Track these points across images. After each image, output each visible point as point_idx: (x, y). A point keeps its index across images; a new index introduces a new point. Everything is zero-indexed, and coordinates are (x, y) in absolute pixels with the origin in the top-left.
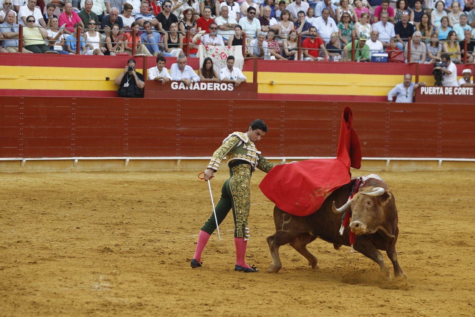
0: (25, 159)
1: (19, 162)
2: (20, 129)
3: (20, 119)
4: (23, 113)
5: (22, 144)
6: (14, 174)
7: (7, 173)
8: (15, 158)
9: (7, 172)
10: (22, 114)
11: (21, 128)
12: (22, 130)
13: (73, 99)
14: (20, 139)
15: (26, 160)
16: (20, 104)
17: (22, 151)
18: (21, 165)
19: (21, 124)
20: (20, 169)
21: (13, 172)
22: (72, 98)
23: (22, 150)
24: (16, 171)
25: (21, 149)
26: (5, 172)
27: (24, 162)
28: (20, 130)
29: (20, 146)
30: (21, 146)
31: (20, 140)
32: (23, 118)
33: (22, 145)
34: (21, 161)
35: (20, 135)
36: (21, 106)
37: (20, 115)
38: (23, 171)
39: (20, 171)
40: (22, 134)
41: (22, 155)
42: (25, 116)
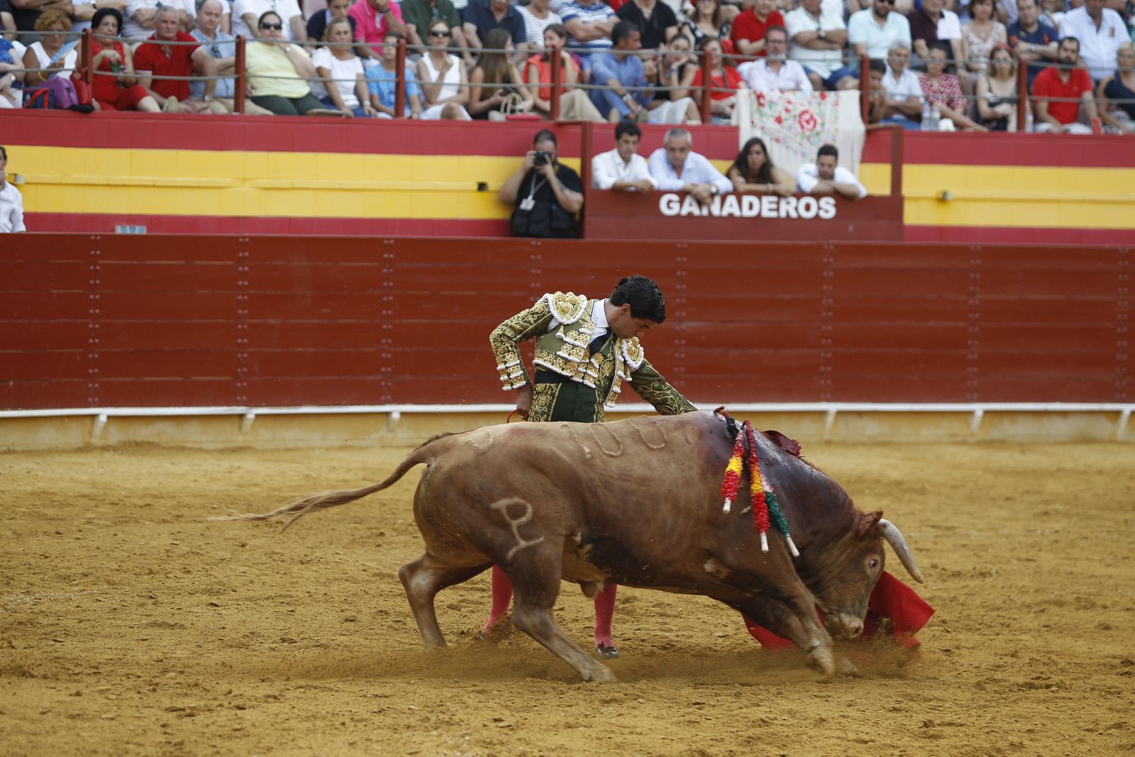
0: (252, 412)
1: (236, 421)
2: (240, 327)
3: (240, 301)
4: (246, 283)
5: (245, 369)
6: (222, 451)
7: (201, 450)
8: (226, 408)
9: (205, 446)
10: (245, 286)
11: (243, 325)
12: (245, 330)
13: (386, 242)
14: (239, 356)
15: (257, 416)
16: (240, 258)
17: (244, 387)
18: (240, 428)
19: (240, 312)
20: (240, 440)
21: (221, 446)
22: (383, 239)
23: (245, 384)
24: (229, 445)
25: (241, 382)
26: (198, 446)
27: (250, 419)
28: (239, 330)
29: (239, 373)
30: (241, 375)
31: (239, 358)
32: (246, 297)
33: (243, 372)
34: (241, 416)
35: (239, 344)
36: (241, 261)
37: (240, 286)
38: (246, 445)
39: (240, 445)
40: (245, 341)
41: (245, 398)
42: (252, 292)
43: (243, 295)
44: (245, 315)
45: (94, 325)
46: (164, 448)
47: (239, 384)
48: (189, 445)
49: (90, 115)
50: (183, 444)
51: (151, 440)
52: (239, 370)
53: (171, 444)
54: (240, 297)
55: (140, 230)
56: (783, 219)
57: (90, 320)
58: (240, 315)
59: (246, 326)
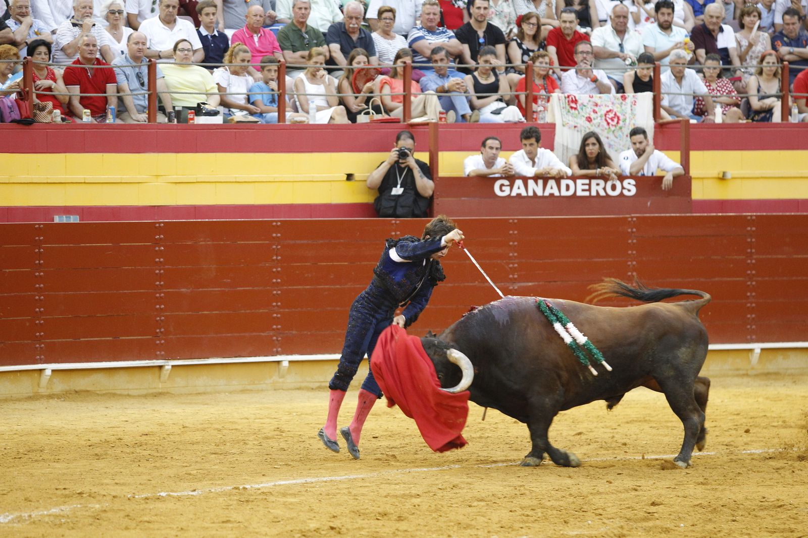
0: (169, 364)
1: (157, 370)
2: (158, 295)
3: (157, 274)
4: (162, 260)
5: (163, 330)
6: (145, 396)
7: (129, 396)
8: (147, 361)
9: (131, 393)
10: (161, 262)
11: (160, 294)
12: (162, 297)
13: (274, 224)
14: (158, 319)
15: (173, 366)
16: (157, 239)
17: (162, 344)
18: (160, 377)
19: (158, 283)
20: (160, 386)
21: (144, 392)
22: (272, 222)
23: (163, 342)
24: (151, 391)
25: (160, 340)
26: (126, 393)
27: (167, 370)
28: (157, 298)
29: (157, 333)
30: (160, 334)
31: (157, 321)
32: (162, 271)
33: (161, 332)
34: (161, 367)
35: (157, 309)
36: (157, 243)
37: (156, 262)
38: (165, 391)
39: (160, 391)
40: (163, 306)
41: (163, 353)
42: (167, 267)
43: (160, 270)
44: (161, 285)
45: (40, 297)
46: (98, 395)
47: (158, 342)
48: (118, 392)
49: (31, 127)
50: (113, 391)
51: (88, 389)
52: (158, 331)
53: (104, 392)
54: (157, 271)
55: (74, 219)
56: (594, 197)
57: (36, 293)
58: (157, 285)
59: (162, 295)
